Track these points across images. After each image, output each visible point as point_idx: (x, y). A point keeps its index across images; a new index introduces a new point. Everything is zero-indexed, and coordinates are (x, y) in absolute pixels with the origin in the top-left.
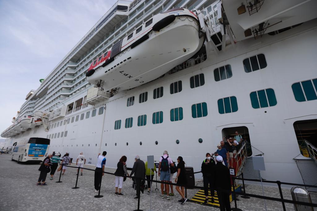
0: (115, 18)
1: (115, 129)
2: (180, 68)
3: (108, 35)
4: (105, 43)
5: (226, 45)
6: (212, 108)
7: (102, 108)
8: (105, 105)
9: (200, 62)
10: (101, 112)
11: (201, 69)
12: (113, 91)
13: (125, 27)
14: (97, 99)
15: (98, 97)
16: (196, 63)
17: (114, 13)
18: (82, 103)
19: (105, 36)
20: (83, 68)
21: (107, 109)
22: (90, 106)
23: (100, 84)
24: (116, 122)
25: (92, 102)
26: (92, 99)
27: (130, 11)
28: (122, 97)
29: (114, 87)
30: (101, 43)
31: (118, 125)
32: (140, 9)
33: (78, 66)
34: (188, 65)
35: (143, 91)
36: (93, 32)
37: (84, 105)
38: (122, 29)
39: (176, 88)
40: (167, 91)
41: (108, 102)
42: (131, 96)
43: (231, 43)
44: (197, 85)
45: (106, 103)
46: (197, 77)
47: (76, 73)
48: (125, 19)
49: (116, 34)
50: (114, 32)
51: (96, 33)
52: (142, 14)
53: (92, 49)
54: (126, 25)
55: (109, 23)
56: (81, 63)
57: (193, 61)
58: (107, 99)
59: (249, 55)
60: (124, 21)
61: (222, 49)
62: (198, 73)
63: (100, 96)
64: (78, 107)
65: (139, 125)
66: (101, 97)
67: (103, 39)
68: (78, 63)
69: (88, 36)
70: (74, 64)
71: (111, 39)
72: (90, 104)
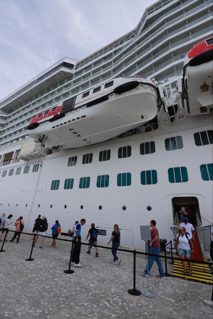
0: (59, 73)
1: (52, 189)
2: (130, 133)
3: (48, 90)
4: (45, 98)
5: (179, 117)
6: (163, 176)
7: (37, 165)
8: (42, 162)
9: (150, 130)
11: (152, 137)
12: (55, 148)
13: (70, 84)
14: (33, 155)
15: (35, 153)
16: (147, 130)
17: (59, 69)
18: (13, 158)
19: (45, 90)
20: (16, 119)
21: (43, 166)
22: (22, 162)
24: (53, 181)
25: (26, 157)
26: (26, 154)
27: (76, 70)
28: (63, 156)
29: (56, 145)
30: (40, 97)
31: (55, 185)
32: (87, 70)
33: (10, 117)
34: (138, 131)
35: (88, 152)
36: (32, 83)
37: (15, 160)
38: (66, 86)
39: (125, 152)
40: (114, 154)
41: (45, 160)
42: (74, 155)
43: (184, 116)
44: (148, 152)
45: (43, 160)
46: (147, 144)
47: (7, 124)
48: (70, 76)
49: (59, 90)
50: (56, 87)
51: (35, 85)
52: (89, 75)
53: (29, 101)
54: (71, 83)
55: (52, 78)
56: (14, 115)
57: (144, 129)
58: (44, 156)
59: (200, 130)
60: (69, 78)
61: (174, 120)
62: (149, 140)
63: (37, 152)
64: (7, 161)
65: (80, 187)
66: (38, 153)
67: (42, 93)
68: (10, 114)
69: (26, 87)
70: (5, 114)
71: (52, 94)
72: (22, 159)
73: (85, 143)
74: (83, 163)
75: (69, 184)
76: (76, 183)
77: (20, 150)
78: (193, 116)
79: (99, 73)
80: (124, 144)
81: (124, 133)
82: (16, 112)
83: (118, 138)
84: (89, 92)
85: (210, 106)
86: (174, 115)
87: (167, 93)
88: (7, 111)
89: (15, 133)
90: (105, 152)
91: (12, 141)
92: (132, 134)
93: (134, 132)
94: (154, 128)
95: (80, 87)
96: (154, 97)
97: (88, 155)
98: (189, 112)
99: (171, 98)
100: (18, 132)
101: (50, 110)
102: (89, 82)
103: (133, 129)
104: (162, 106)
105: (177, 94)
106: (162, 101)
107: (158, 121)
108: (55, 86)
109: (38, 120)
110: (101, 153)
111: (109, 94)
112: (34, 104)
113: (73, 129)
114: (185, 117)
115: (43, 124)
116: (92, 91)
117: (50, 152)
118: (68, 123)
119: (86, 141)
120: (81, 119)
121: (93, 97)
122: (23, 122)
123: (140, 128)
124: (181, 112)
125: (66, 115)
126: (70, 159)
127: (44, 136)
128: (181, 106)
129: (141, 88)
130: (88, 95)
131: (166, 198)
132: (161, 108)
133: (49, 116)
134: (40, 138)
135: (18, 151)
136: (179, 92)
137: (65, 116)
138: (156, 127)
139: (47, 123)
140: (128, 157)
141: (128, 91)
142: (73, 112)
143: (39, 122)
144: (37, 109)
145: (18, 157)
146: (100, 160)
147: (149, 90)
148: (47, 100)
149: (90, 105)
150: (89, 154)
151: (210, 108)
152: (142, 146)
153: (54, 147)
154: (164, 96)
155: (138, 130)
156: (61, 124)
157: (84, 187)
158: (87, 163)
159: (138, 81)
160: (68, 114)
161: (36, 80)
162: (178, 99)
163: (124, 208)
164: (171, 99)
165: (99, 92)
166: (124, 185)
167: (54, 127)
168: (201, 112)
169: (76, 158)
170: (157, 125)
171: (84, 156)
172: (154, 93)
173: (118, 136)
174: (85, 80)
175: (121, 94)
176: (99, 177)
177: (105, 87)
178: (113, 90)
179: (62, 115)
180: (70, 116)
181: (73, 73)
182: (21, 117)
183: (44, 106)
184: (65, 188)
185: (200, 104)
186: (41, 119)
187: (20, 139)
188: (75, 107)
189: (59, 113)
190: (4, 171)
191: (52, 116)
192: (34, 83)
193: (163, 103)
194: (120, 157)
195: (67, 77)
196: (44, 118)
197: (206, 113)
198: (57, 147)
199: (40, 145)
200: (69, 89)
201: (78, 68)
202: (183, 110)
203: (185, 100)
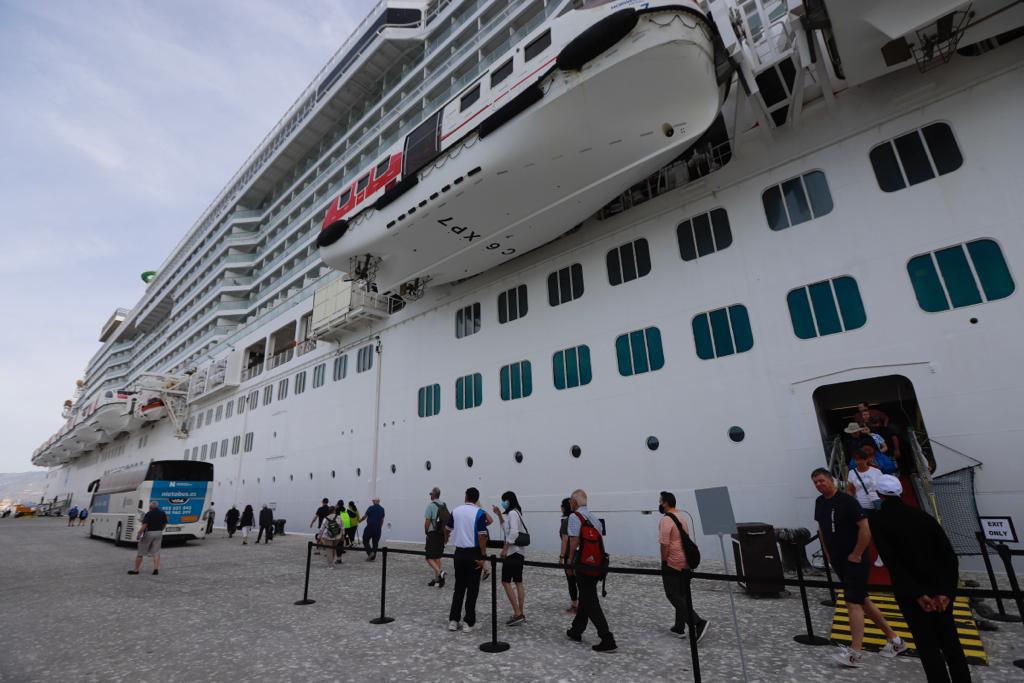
0: (379, 50)
2: (638, 196)
3: (359, 112)
5: (805, 104)
7: (365, 348)
8: (378, 337)
9: (706, 171)
10: (364, 363)
11: (714, 193)
12: (408, 288)
13: (419, 78)
14: (349, 321)
15: (353, 313)
17: (377, 35)
18: (296, 339)
19: (348, 114)
21: (384, 351)
22: (323, 348)
23: (366, 269)
24: (421, 391)
25: (331, 330)
26: (331, 322)
29: (409, 279)
30: (339, 139)
31: (428, 402)
34: (663, 184)
36: (308, 103)
37: (303, 345)
38: (408, 88)
42: (468, 301)
43: (821, 96)
45: (380, 332)
46: (701, 220)
48: (412, 52)
49: (389, 106)
50: (380, 98)
51: (318, 107)
52: (472, 30)
53: (309, 161)
54: (421, 72)
55: (362, 70)
57: (681, 170)
58: (380, 318)
59: (890, 132)
60: (413, 58)
62: (705, 206)
63: (360, 310)
64: (283, 351)
65: (505, 396)
66: (363, 313)
67: (343, 127)
68: (264, 212)
69: (294, 118)
72: (323, 339)
73: (496, 258)
74: (502, 320)
75: (469, 393)
76: (491, 387)
77: (311, 314)
78: (859, 86)
79: (503, 17)
80: (622, 235)
81: (616, 200)
82: (281, 203)
83: (600, 219)
84: (478, 87)
85: (921, 34)
86: (785, 97)
87: (746, 26)
88: (257, 205)
89: (290, 265)
90: (564, 272)
91: (285, 292)
92: (646, 197)
93: (649, 189)
94: (717, 161)
95: (453, 80)
96: (698, 50)
97: (512, 292)
98: (840, 75)
99: (765, 41)
100: (296, 261)
101: (373, 175)
102: (476, 54)
103: (645, 181)
104: (736, 76)
105: (784, 19)
106: (731, 60)
107: (730, 136)
108: (374, 94)
109: (343, 212)
110: (552, 279)
111: (541, 79)
112: (324, 166)
113: (451, 219)
114: (828, 95)
115: (359, 222)
116: (486, 81)
117: (396, 304)
118: (430, 203)
119: (498, 251)
120: (467, 180)
121: (493, 98)
122: (306, 228)
123: (668, 170)
124: (808, 81)
125: (419, 177)
126: (459, 313)
127: (369, 256)
128: (806, 60)
129: (649, 30)
130: (478, 97)
131: (793, 392)
132: (734, 86)
133: (370, 193)
134: (359, 267)
135: (307, 317)
136: (791, 7)
137: (420, 180)
138: (724, 156)
139: (369, 214)
140: (640, 276)
141: (606, 53)
142: (439, 164)
143: (345, 218)
144: (337, 179)
145: (310, 335)
146: (553, 302)
147: (680, 30)
148: (360, 144)
149: (486, 129)
150: (514, 289)
151: (925, 36)
152: (683, 231)
153: (405, 284)
154: (738, 36)
155: (663, 179)
156: (412, 211)
157: (516, 396)
158: (513, 317)
159: (633, 9)
160: (425, 174)
161: (317, 89)
162: (792, 36)
163: (653, 444)
164: (766, 44)
165: (510, 80)
166: (641, 369)
167: (393, 223)
168: (888, 65)
169: (477, 306)
170: (727, 148)
171: (501, 299)
172: (699, 36)
173: (599, 212)
174: (462, 53)
175: (584, 67)
176: (557, 356)
177: (527, 58)
178: (554, 62)
179: (410, 182)
180: (433, 180)
181: (422, 38)
182: (296, 214)
183: (354, 165)
184: (459, 406)
185: (881, 34)
186: (351, 207)
187: (307, 282)
188: (445, 145)
189: (399, 178)
190: (281, 383)
191: (381, 192)
192: (314, 99)
193: (736, 66)
194: (614, 280)
195: (408, 55)
196: (360, 201)
197: (911, 62)
198: (413, 283)
199: (363, 288)
200: (418, 93)
201: (435, 16)
202: (815, 74)
203: (819, 34)
